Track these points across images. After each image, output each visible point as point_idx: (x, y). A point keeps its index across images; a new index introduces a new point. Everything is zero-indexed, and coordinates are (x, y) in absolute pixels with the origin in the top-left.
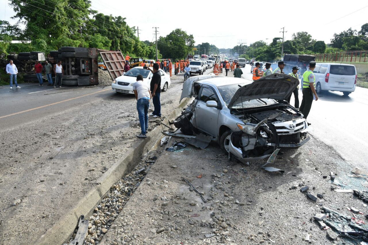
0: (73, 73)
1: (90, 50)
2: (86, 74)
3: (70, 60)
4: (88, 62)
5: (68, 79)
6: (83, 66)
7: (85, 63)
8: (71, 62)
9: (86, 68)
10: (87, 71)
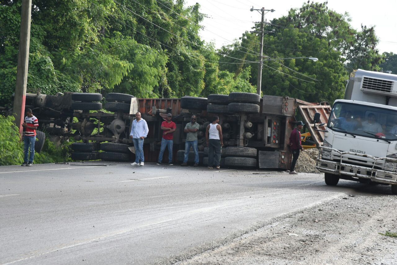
0: (246, 144)
1: (285, 102)
2: (273, 146)
3: (244, 118)
4: (276, 123)
5: (241, 154)
6: (268, 132)
7: (273, 126)
8: (246, 122)
9: (273, 134)
10: (274, 141)
